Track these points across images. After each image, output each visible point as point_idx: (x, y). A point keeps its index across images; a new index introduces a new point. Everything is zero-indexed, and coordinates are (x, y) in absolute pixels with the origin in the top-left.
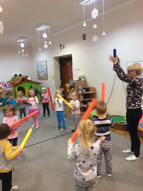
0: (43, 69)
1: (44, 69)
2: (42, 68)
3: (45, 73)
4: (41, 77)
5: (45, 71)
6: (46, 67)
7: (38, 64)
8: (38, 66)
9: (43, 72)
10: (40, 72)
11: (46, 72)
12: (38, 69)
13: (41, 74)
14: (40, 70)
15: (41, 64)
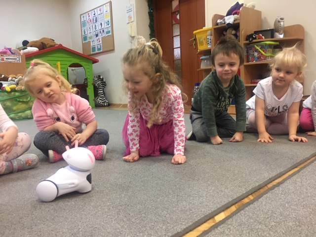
1: (105, 26)
2: (98, 24)
3: (105, 35)
4: (94, 48)
5: (106, 31)
6: (109, 18)
7: (86, 18)
9: (100, 35)
10: (91, 38)
11: (108, 32)
12: (86, 31)
13: (92, 43)
14: (89, 32)
15: (93, 16)
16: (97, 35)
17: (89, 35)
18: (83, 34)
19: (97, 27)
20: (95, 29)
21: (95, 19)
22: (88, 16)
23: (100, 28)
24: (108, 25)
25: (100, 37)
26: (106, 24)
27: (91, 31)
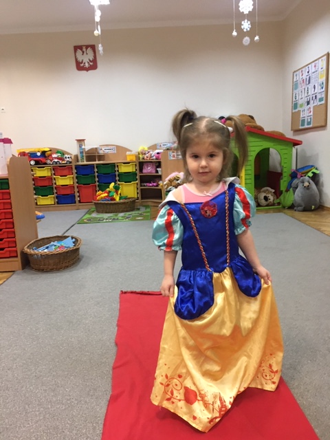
0: (311, 92)
1: (318, 90)
2: (311, 86)
3: (317, 103)
4: (303, 121)
5: (319, 97)
6: (324, 79)
7: (299, 77)
8: (295, 86)
9: (312, 102)
10: (301, 106)
11: (321, 100)
12: (297, 95)
13: (302, 113)
14: (300, 97)
15: (307, 74)
16: (308, 103)
17: (300, 102)
18: (294, 100)
19: (309, 91)
20: (308, 93)
21: (308, 79)
22: (301, 74)
23: (313, 93)
24: (322, 88)
25: (312, 105)
26: (320, 87)
27: (303, 96)
